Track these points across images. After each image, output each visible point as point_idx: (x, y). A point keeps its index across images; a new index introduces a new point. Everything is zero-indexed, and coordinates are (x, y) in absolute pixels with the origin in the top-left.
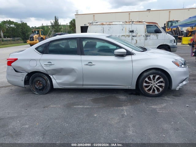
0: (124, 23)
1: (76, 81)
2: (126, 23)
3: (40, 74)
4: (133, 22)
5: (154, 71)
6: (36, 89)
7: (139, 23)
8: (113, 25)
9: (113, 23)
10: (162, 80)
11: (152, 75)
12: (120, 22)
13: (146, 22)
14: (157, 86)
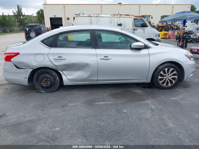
0: (111, 16)
1: (90, 76)
2: (114, 16)
3: (47, 70)
4: (121, 15)
5: (168, 64)
6: (43, 87)
7: (126, 16)
8: (101, 17)
9: (101, 15)
10: (175, 72)
11: (167, 69)
12: (107, 14)
13: (133, 16)
14: (170, 79)
